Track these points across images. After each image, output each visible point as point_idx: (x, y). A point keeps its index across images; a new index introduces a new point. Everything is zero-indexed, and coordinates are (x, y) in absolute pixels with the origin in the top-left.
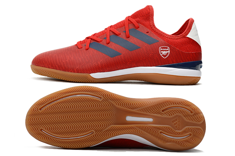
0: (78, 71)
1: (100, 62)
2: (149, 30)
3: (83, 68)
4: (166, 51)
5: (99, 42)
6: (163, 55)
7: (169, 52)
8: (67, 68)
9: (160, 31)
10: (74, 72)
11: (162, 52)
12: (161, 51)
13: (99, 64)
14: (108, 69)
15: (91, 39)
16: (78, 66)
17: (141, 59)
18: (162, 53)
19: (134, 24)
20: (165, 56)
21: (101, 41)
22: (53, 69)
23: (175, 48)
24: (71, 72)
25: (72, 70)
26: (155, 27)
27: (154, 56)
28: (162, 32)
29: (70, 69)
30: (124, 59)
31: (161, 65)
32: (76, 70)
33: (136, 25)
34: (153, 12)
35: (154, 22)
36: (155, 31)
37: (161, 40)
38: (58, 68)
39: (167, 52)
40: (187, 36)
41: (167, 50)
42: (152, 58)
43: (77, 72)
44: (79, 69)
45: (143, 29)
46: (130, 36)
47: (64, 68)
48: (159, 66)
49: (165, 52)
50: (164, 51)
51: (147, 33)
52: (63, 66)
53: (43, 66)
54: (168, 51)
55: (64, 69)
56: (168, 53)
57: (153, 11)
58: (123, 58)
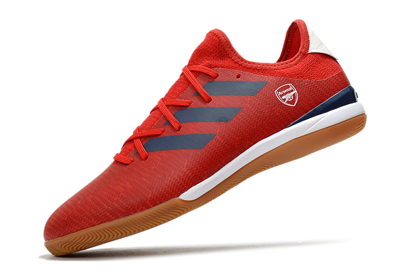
0: (154, 203)
1: (185, 166)
2: (237, 72)
3: (161, 192)
4: (289, 92)
5: (160, 135)
6: (288, 102)
7: (296, 91)
8: (129, 207)
9: (259, 64)
10: (148, 207)
11: (283, 97)
12: (281, 96)
13: (185, 170)
14: (206, 172)
15: (140, 138)
16: (150, 194)
17: (255, 127)
18: (285, 100)
19: (205, 74)
20: (292, 102)
21: (163, 132)
22: (102, 223)
23: (302, 81)
24: (141, 210)
25: (143, 206)
26: (246, 61)
27: (274, 110)
28: (263, 64)
29: (138, 207)
30: (225, 140)
31: (294, 120)
32: (149, 204)
33: (211, 73)
34: (227, 37)
35: (238, 54)
36: (250, 68)
37: (268, 79)
38: (111, 216)
39: (292, 93)
40: (310, 51)
41: (290, 89)
42: (273, 115)
43: (153, 206)
44: (155, 198)
45: (226, 75)
46: (211, 96)
47: (124, 211)
48: (291, 124)
49: (289, 96)
50: (286, 93)
51: (238, 77)
52: (121, 208)
53: (79, 228)
54: (292, 91)
55: (124, 213)
56: (294, 94)
57: (225, 35)
58: (222, 141)
